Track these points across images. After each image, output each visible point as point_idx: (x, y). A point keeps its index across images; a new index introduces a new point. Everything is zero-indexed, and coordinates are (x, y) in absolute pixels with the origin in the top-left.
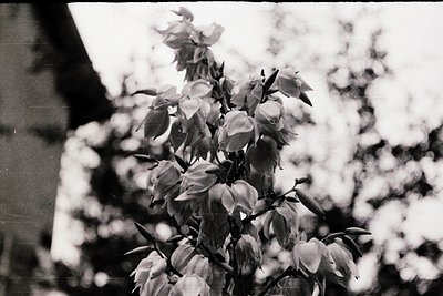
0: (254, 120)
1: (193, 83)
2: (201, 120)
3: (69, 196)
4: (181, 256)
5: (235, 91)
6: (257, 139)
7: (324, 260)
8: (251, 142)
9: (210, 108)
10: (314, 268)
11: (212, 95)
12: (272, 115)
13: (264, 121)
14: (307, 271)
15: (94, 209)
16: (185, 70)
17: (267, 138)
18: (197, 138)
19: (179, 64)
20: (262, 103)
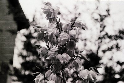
0: (69, 35)
1: (51, 24)
2: (54, 35)
3: (18, 49)
4: (48, 74)
5: (63, 26)
6: (69, 41)
7: (89, 76)
8: (68, 41)
9: (56, 31)
10: (86, 78)
11: (57, 27)
12: (74, 34)
13: (71, 36)
14: (84, 79)
15: (25, 53)
16: (49, 20)
17: (73, 40)
18: (52, 40)
19: (47, 18)
20: (71, 30)
